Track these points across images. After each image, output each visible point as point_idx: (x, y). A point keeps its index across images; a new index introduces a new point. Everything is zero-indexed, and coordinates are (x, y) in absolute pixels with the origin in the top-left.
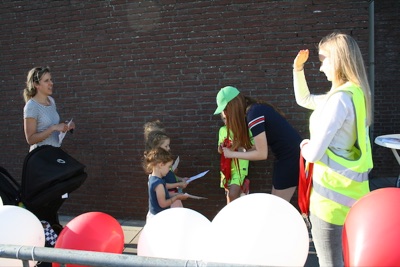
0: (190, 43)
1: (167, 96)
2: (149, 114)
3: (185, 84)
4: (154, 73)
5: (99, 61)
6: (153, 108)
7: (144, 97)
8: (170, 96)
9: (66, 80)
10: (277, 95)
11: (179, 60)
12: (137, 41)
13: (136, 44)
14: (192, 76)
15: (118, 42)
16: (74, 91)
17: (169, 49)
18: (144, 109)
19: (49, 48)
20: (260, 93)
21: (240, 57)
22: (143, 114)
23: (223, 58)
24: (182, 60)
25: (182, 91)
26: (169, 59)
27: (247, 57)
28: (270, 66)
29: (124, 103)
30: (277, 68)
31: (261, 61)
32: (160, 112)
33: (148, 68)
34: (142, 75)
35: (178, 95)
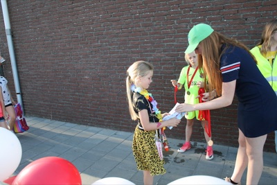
1: (164, 42)
2: (151, 55)
3: (179, 32)
4: (155, 23)
5: (114, 16)
6: (154, 51)
7: (147, 43)
8: (167, 41)
9: (92, 31)
11: (173, 13)
13: (141, 2)
14: (184, 25)
16: (98, 39)
17: (166, 4)
18: (147, 52)
19: (81, 8)
20: (241, 38)
21: (224, 8)
22: (147, 56)
23: (209, 10)
24: (176, 13)
25: (176, 37)
26: (166, 12)
27: (230, 7)
28: (251, 15)
29: (133, 47)
30: (256, 16)
31: (242, 10)
32: (159, 54)
33: (150, 20)
34: (145, 26)
35: (173, 41)
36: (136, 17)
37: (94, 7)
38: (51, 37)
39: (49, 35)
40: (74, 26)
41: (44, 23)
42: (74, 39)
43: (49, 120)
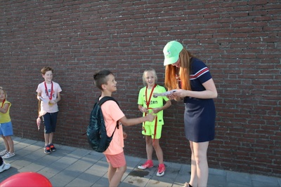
0: (161, 21)
1: (141, 62)
2: (128, 75)
3: (156, 53)
4: (133, 44)
5: (92, 35)
6: (131, 71)
7: (124, 62)
8: (144, 62)
9: (69, 48)
10: (229, 64)
11: (151, 34)
12: (120, 19)
13: (120, 22)
14: (161, 46)
15: (106, 21)
16: (75, 56)
17: (144, 26)
18: (124, 71)
19: (59, 25)
20: (215, 62)
21: (200, 32)
22: (124, 75)
23: (186, 33)
24: (153, 34)
25: (153, 58)
26: (144, 34)
27: (205, 32)
28: (224, 40)
29: (110, 67)
30: (230, 41)
31: (216, 36)
32: (136, 74)
33: (127, 40)
34: (123, 46)
35: (150, 62)
36: (114, 37)
37: (72, 24)
38: (26, 52)
39: (24, 50)
40: (51, 42)
41: (19, 37)
42: (50, 56)
43: (20, 139)
